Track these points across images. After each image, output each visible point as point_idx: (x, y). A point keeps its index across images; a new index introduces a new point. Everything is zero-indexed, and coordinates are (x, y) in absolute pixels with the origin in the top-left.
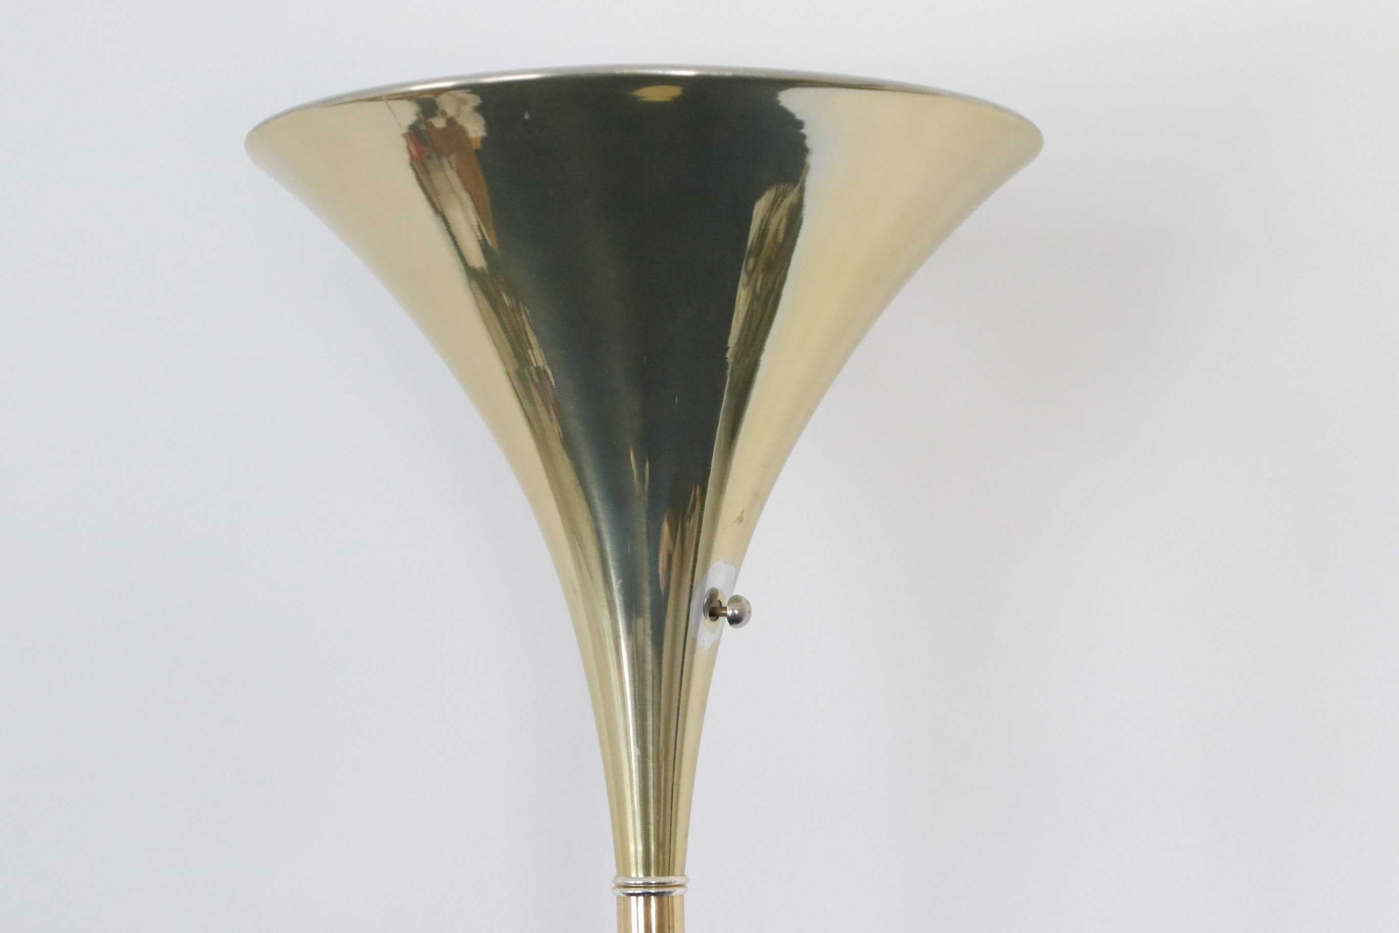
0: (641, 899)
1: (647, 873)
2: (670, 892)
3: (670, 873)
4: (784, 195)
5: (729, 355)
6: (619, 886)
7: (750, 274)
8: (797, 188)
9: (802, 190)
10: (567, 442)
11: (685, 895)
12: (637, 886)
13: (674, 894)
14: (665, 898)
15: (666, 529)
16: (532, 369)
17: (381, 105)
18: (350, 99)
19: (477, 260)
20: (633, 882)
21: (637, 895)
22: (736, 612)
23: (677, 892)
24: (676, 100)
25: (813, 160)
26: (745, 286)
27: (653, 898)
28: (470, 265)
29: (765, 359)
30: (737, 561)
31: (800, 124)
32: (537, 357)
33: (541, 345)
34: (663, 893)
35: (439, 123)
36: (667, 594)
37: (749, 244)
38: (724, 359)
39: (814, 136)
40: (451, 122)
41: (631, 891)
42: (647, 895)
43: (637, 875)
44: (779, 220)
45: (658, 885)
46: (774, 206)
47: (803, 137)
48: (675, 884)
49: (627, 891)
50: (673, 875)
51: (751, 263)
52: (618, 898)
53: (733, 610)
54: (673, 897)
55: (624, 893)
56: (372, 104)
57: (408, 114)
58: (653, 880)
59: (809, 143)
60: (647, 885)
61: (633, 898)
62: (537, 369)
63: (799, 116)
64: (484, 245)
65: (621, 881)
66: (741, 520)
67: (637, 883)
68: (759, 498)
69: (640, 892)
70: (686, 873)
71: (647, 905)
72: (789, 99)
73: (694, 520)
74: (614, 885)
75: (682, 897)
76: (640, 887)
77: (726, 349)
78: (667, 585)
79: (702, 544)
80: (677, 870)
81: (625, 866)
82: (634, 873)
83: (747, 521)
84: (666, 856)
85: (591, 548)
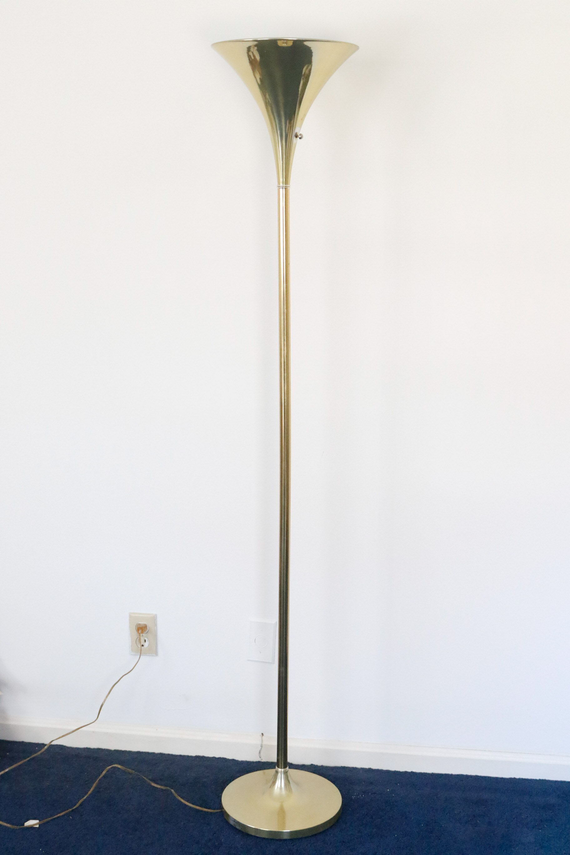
1: (283, 184)
2: (287, 188)
3: (287, 184)
15: (288, 123)
23: (288, 188)
25: (314, 54)
30: (300, 127)
31: (310, 48)
32: (267, 96)
36: (288, 134)
41: (281, 187)
42: (283, 188)
44: (307, 72)
45: (285, 186)
46: (307, 68)
47: (311, 50)
49: (279, 187)
52: (278, 189)
53: (300, 136)
59: (313, 51)
60: (283, 186)
61: (280, 189)
63: (310, 46)
66: (302, 119)
68: (305, 115)
73: (293, 120)
74: (277, 186)
75: (289, 189)
78: (288, 132)
79: (294, 124)
80: (289, 184)
81: (279, 183)
82: (281, 184)
83: (303, 120)
84: (286, 181)
85: (275, 127)
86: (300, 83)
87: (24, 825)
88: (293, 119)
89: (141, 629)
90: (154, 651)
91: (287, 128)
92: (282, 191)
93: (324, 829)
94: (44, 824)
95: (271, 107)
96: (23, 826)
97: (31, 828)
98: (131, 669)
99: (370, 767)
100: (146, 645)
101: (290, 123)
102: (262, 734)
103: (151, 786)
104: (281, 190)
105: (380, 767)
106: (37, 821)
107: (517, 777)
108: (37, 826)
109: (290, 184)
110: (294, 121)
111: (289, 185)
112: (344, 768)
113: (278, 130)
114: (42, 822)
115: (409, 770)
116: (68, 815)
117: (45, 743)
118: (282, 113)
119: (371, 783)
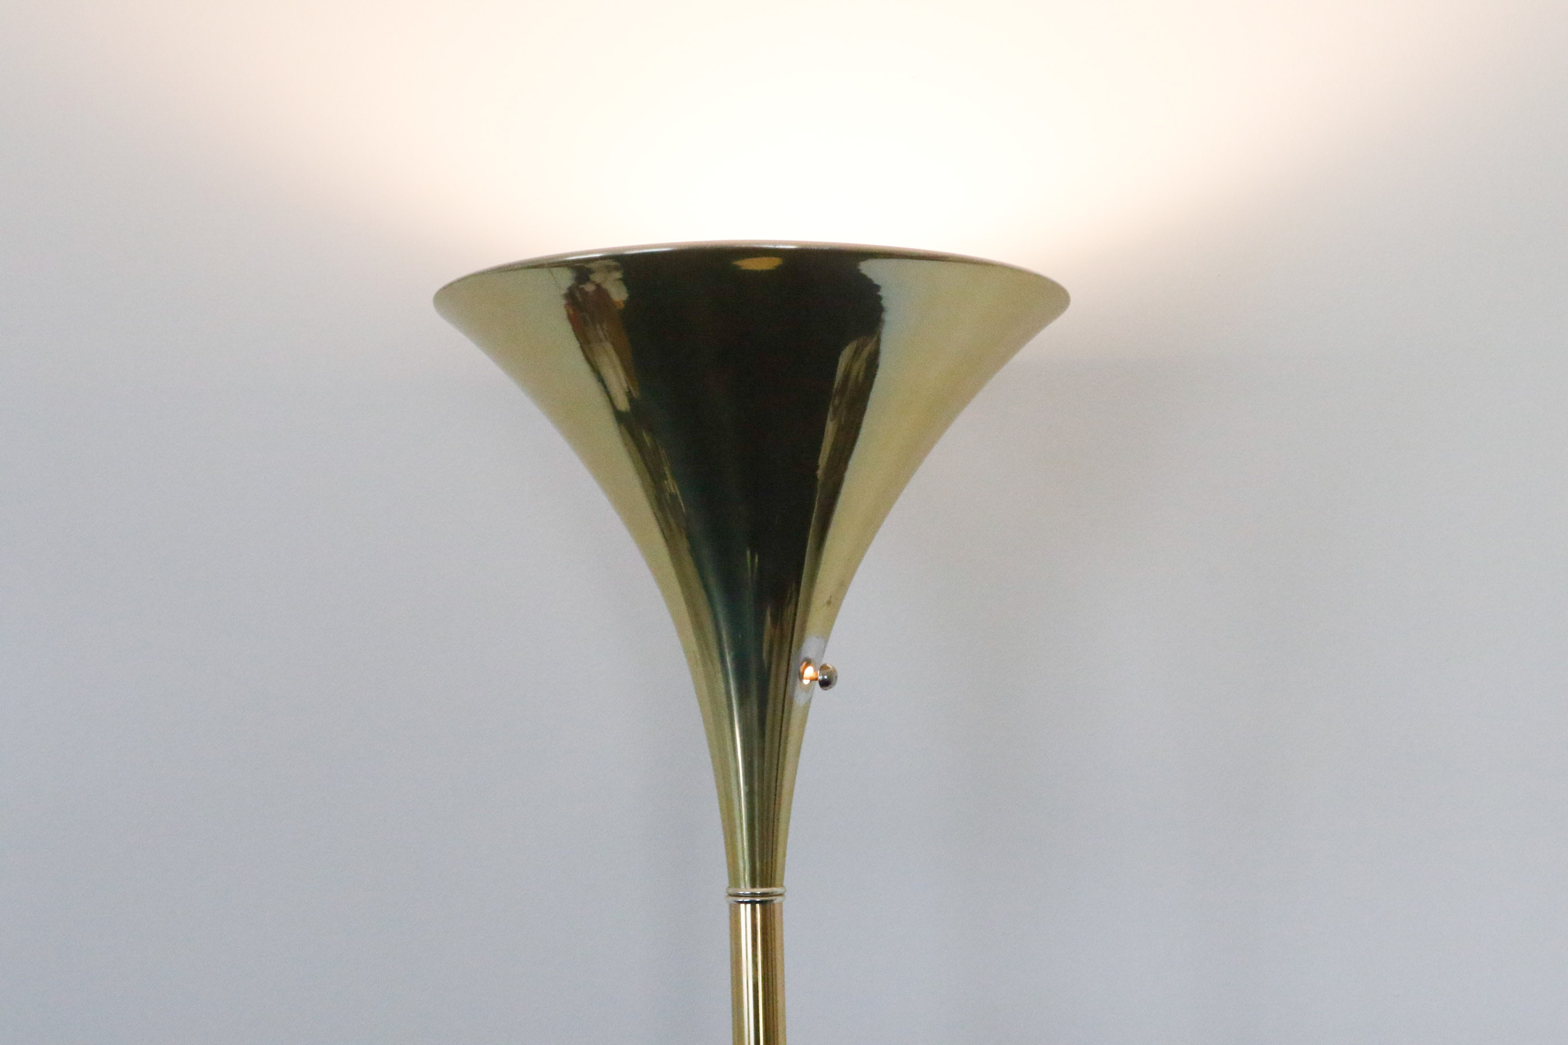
0: (749, 906)
1: (753, 886)
2: (771, 901)
3: (771, 885)
4: (864, 345)
5: (820, 473)
6: (731, 895)
7: (836, 409)
8: (876, 338)
9: (878, 342)
10: (694, 551)
11: (783, 903)
12: (746, 896)
13: (775, 902)
14: (768, 905)
15: (768, 619)
16: (667, 494)
17: (545, 272)
18: (520, 266)
19: (623, 404)
20: (742, 893)
21: (746, 903)
22: (826, 677)
23: (777, 900)
24: (779, 267)
25: (888, 317)
26: (832, 420)
27: (758, 906)
28: (618, 408)
29: (849, 475)
30: (825, 636)
31: (877, 288)
32: (671, 486)
33: (674, 475)
34: (766, 901)
35: (589, 288)
36: (770, 668)
37: (835, 386)
38: (815, 477)
39: (888, 296)
40: (598, 286)
41: (741, 900)
42: (753, 903)
43: (746, 889)
44: (859, 366)
45: (763, 895)
46: (857, 353)
47: (880, 298)
48: (776, 894)
49: (736, 899)
50: (775, 887)
51: (837, 402)
52: (731, 906)
53: (823, 675)
54: (774, 904)
55: (735, 901)
56: (537, 270)
57: (566, 279)
58: (758, 891)
59: (885, 303)
60: (754, 895)
61: (742, 906)
62: (671, 495)
64: (629, 394)
65: (732, 891)
66: (829, 603)
67: (746, 893)
68: (843, 585)
69: (748, 900)
70: (784, 885)
71: (754, 910)
72: (869, 269)
73: (791, 608)
74: (727, 894)
75: (781, 904)
76: (749, 896)
77: (817, 467)
78: (770, 663)
79: (798, 623)
80: (777, 882)
81: (733, 883)
82: (741, 886)
83: (834, 604)
84: (767, 871)
85: (709, 627)
86: (822, 434)
88: (793, 601)
92: (749, 918)
95: (689, 537)
101: (777, 619)
104: (744, 910)
110: (795, 614)
111: (782, 886)
113: (727, 651)
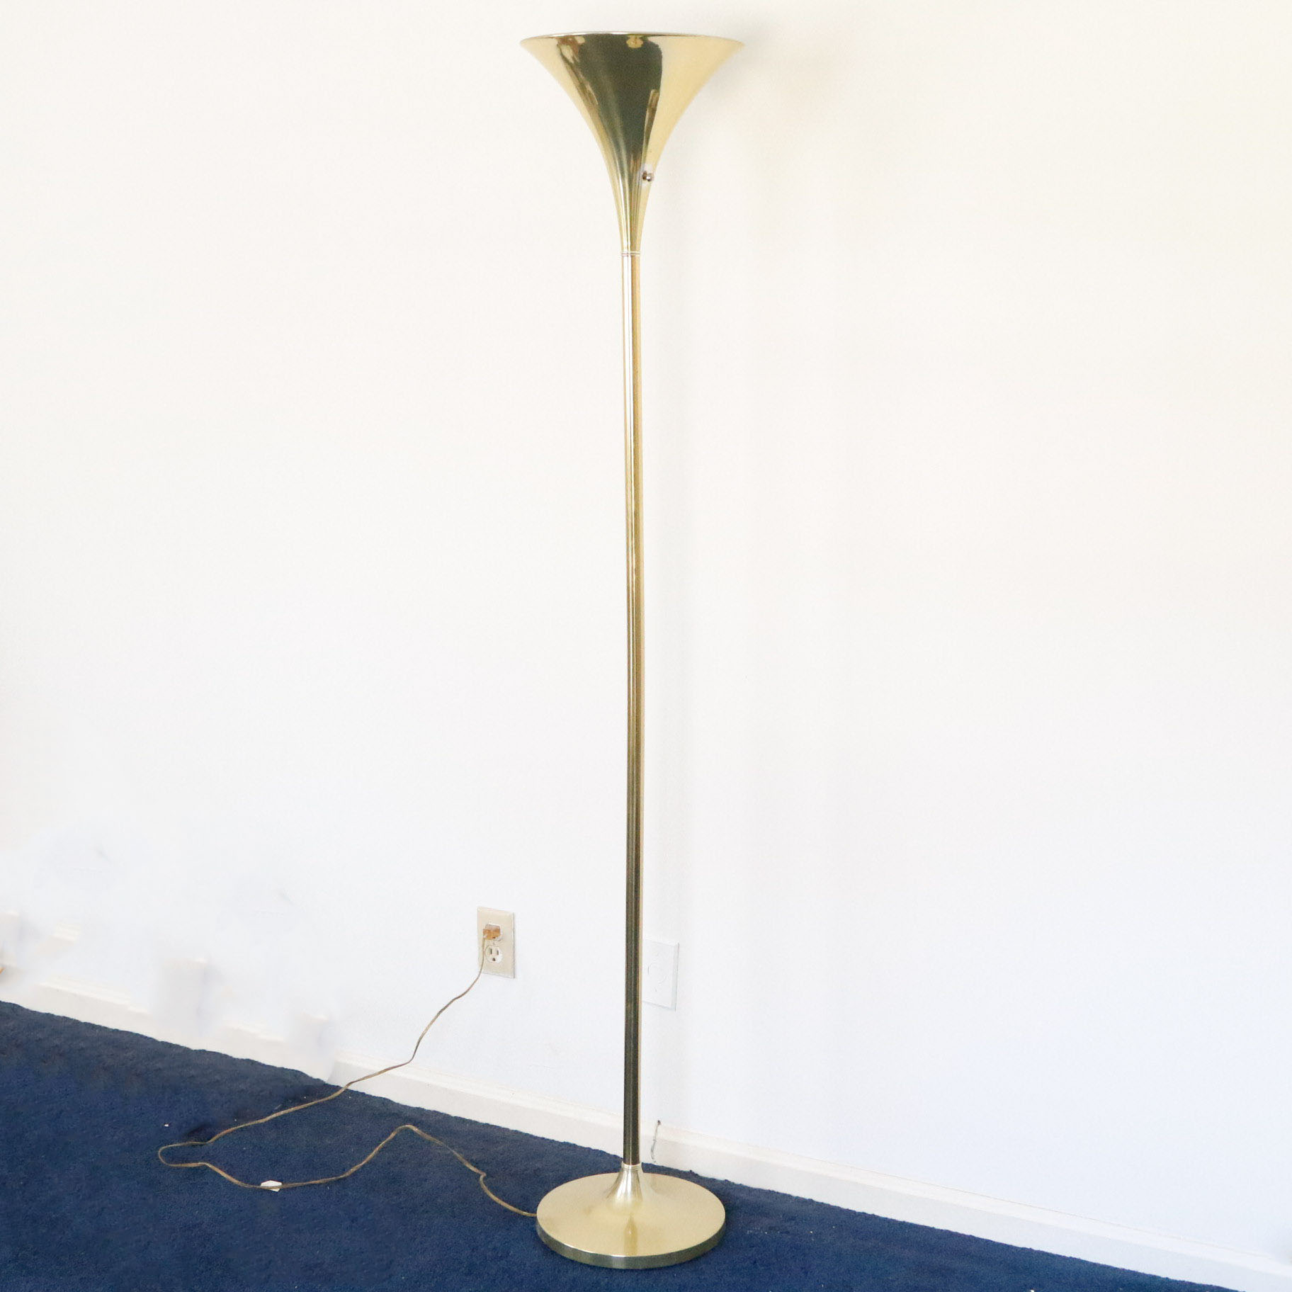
1: (628, 250)
3: (635, 250)
14: (634, 258)
15: (632, 158)
20: (625, 252)
23: (637, 256)
27: (630, 257)
41: (624, 255)
45: (631, 253)
60: (628, 253)
71: (628, 259)
73: (639, 154)
75: (639, 258)
78: (632, 172)
79: (642, 160)
81: (623, 249)
82: (625, 250)
84: (633, 245)
85: (613, 164)
87: (260, 1184)
88: (640, 152)
89: (492, 933)
90: (510, 970)
91: (631, 167)
92: (627, 261)
93: (667, 1264)
94: (288, 1189)
96: (258, 1187)
97: (268, 1191)
98: (465, 991)
99: (810, 1198)
100: (499, 959)
101: (635, 158)
102: (659, 1122)
103: (465, 1167)
104: (625, 258)
105: (826, 1201)
106: (280, 1184)
107: (1036, 1248)
108: (277, 1190)
109: (641, 250)
110: (642, 155)
112: (770, 1193)
113: (618, 169)
114: (285, 1186)
115: (870, 1212)
116: (328, 1184)
117: (342, 1086)
118: (622, 143)
119: (793, 1219)
